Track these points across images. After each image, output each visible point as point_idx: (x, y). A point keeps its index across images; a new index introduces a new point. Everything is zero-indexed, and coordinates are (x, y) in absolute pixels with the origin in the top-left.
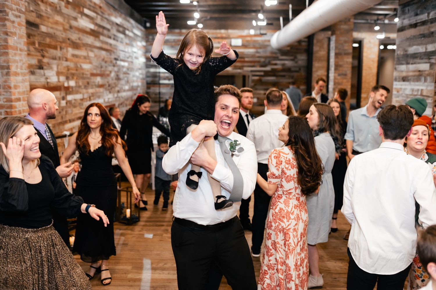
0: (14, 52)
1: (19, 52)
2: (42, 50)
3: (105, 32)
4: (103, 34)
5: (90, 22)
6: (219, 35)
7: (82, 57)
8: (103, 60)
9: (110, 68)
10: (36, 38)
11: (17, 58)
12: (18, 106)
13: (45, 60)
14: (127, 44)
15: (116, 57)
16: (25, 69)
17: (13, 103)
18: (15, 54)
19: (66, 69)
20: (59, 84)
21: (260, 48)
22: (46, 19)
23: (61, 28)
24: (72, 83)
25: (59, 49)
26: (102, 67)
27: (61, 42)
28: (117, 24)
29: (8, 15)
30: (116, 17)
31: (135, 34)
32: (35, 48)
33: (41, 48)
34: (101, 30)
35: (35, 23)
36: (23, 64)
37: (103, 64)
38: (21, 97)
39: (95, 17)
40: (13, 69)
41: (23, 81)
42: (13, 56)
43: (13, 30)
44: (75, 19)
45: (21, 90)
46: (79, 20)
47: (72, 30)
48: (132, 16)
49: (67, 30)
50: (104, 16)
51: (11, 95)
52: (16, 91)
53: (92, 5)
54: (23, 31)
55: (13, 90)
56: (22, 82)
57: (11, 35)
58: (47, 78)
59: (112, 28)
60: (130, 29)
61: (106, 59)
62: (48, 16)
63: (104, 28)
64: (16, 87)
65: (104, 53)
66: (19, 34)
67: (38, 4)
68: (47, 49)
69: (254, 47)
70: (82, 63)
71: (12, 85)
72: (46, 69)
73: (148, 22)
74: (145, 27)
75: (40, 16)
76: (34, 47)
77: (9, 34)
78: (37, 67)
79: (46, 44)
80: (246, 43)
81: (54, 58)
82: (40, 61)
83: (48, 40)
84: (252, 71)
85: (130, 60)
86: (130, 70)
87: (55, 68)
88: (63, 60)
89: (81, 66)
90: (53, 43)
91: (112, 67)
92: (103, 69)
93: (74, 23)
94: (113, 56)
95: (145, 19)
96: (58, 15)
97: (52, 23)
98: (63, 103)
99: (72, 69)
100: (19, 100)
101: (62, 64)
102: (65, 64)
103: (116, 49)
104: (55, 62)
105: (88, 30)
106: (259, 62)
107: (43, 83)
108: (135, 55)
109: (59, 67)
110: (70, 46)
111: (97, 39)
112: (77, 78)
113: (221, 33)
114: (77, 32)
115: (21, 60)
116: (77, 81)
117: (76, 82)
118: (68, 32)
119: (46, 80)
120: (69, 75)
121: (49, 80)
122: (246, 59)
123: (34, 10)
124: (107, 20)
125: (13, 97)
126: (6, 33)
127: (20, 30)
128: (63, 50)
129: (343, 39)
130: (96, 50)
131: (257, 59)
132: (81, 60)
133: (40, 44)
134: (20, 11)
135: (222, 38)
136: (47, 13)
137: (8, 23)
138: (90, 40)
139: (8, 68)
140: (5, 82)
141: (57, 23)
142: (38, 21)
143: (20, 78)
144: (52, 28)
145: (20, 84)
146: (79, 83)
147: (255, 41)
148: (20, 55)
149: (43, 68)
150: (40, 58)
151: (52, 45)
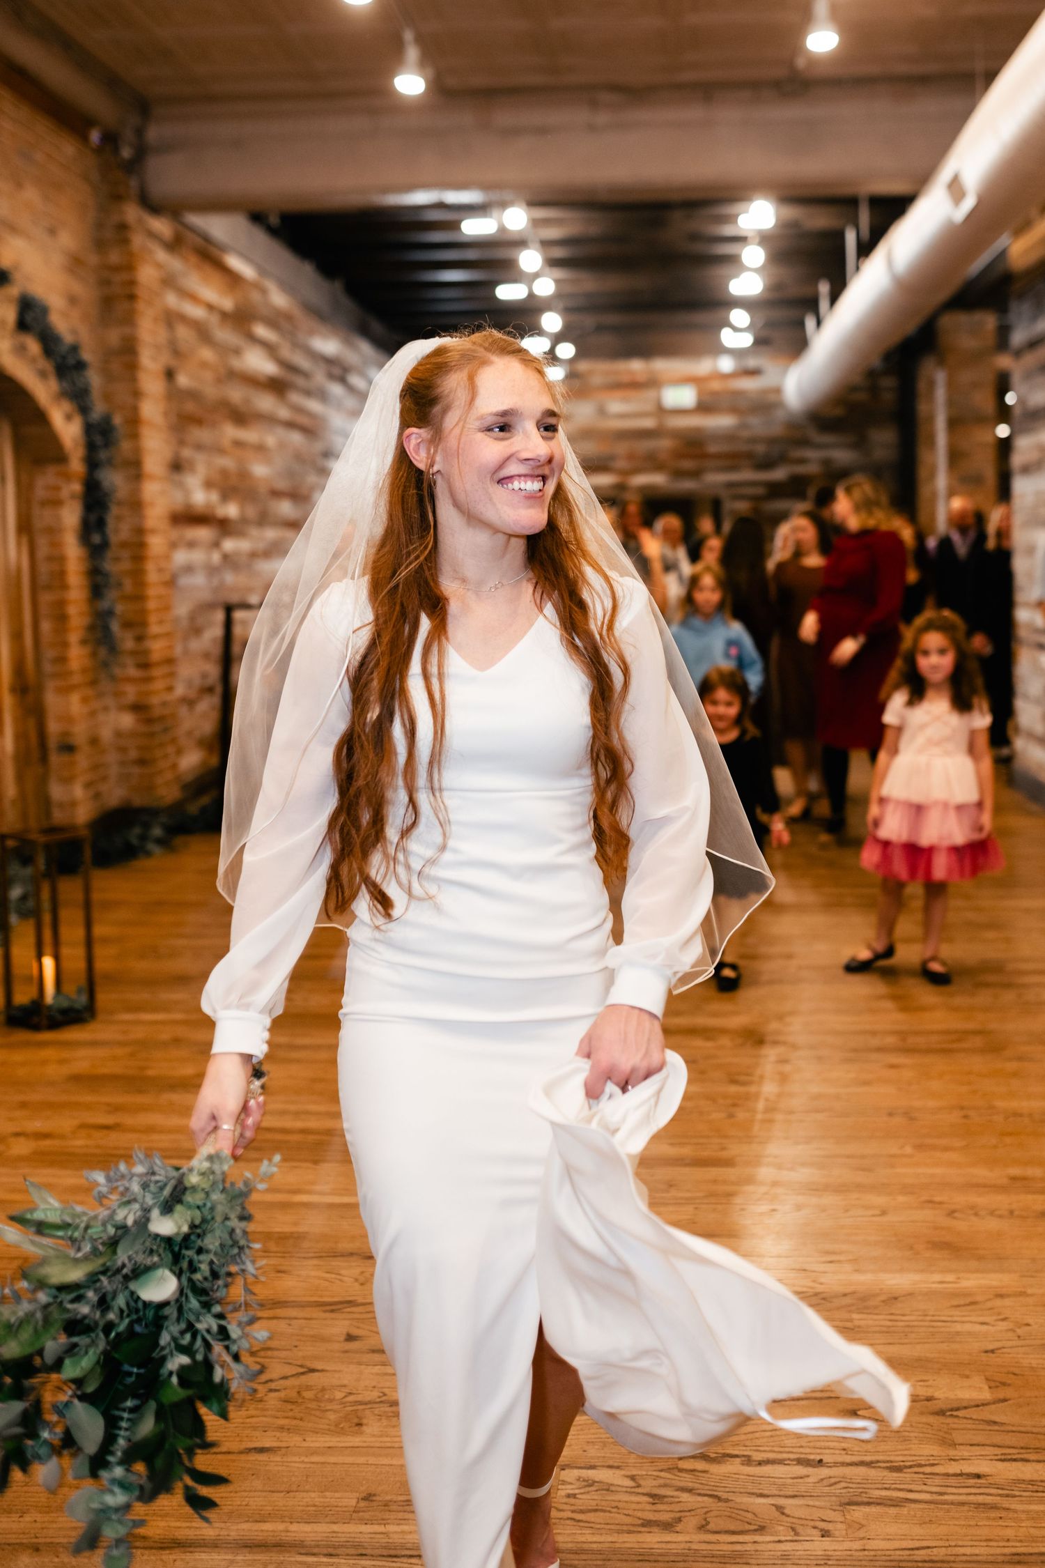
2: (181, 428)
3: (299, 381)
4: (294, 388)
5: (266, 357)
6: (626, 379)
7: (252, 447)
8: (297, 456)
13: (185, 451)
15: (325, 449)
19: (222, 474)
20: (209, 510)
21: (752, 413)
24: (231, 510)
27: (210, 410)
34: (290, 376)
39: (279, 345)
44: (237, 352)
46: (244, 354)
47: (230, 383)
49: (223, 380)
53: (271, 315)
58: (187, 494)
59: (314, 369)
61: (302, 456)
63: (296, 370)
65: (298, 438)
68: (190, 426)
69: (733, 410)
70: (251, 460)
72: (186, 473)
75: (179, 353)
78: (175, 467)
79: (186, 416)
80: (708, 400)
81: (200, 448)
84: (729, 484)
87: (202, 471)
88: (215, 452)
89: (249, 469)
90: (197, 413)
91: (316, 477)
92: (293, 482)
93: (236, 363)
94: (318, 446)
96: (205, 346)
97: (196, 366)
98: (216, 557)
99: (233, 475)
101: (214, 462)
102: (219, 461)
104: (202, 455)
105: (265, 379)
106: (750, 455)
109: (210, 469)
110: (227, 418)
111: (282, 400)
112: (244, 499)
113: (631, 371)
114: (242, 384)
116: (245, 504)
117: (241, 509)
118: (225, 385)
119: (187, 498)
120: (226, 489)
121: (190, 499)
128: (213, 429)
129: (966, 376)
130: (280, 430)
131: (745, 448)
132: (249, 455)
135: (636, 385)
138: (267, 403)
141: (203, 365)
142: (176, 364)
144: (197, 377)
146: (247, 509)
147: (736, 393)
149: (180, 470)
150: (177, 447)
151: (195, 418)
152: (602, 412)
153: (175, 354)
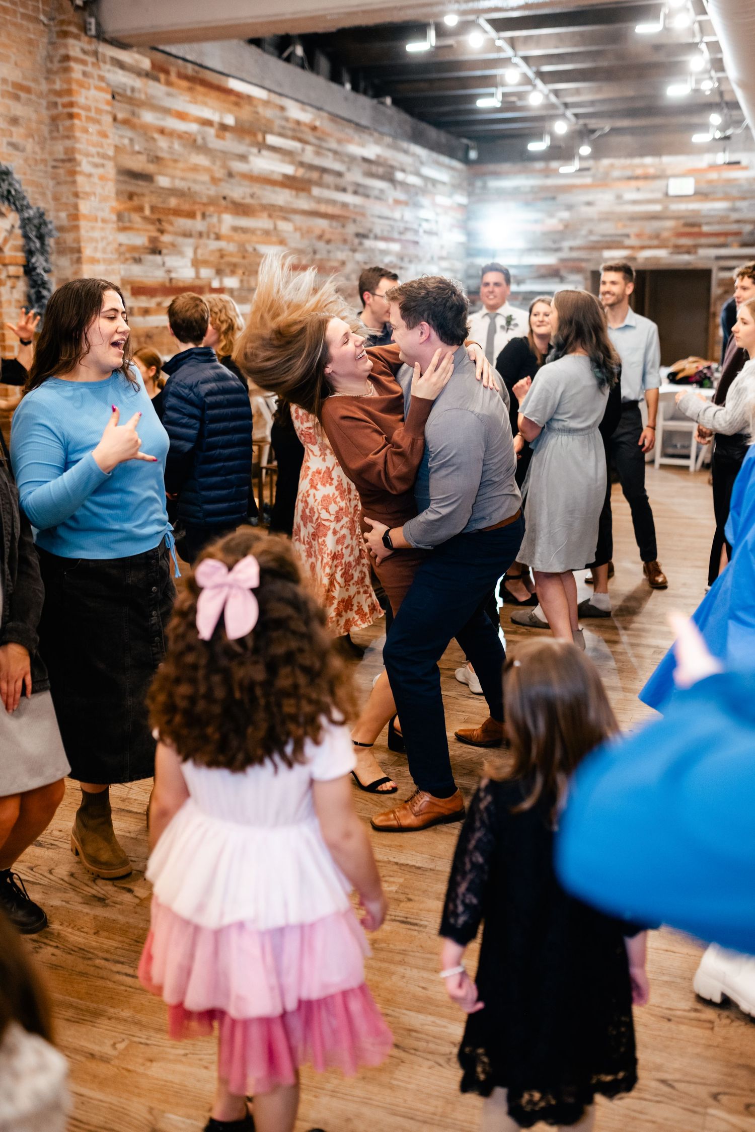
0: (90, 224)
1: (100, 224)
2: (159, 221)
3: (328, 179)
4: (320, 184)
5: (283, 161)
6: (639, 172)
7: (259, 233)
8: (320, 237)
9: (341, 255)
10: (147, 199)
11: (97, 234)
13: (166, 238)
14: (397, 202)
15: (361, 231)
16: (112, 253)
18: (93, 228)
19: (217, 254)
20: (198, 283)
21: (744, 198)
22: (170, 164)
23: (205, 178)
24: (231, 282)
25: (199, 216)
26: (315, 252)
27: (204, 204)
28: (365, 160)
29: (79, 164)
30: (363, 145)
31: (426, 179)
32: (145, 218)
33: (155, 216)
34: (315, 175)
35: (144, 173)
36: (108, 244)
37: (321, 245)
39: (300, 151)
40: (88, 252)
41: (107, 273)
42: (87, 231)
43: (87, 189)
44: (243, 158)
46: (252, 159)
47: (233, 181)
48: (417, 138)
49: (220, 180)
50: (324, 145)
53: (291, 125)
54: (110, 188)
57: (85, 197)
58: (169, 271)
59: (349, 169)
60: (408, 168)
61: (327, 236)
62: (174, 157)
63: (324, 170)
65: (323, 223)
66: (99, 194)
67: (153, 139)
68: (172, 218)
69: (726, 197)
70: (258, 242)
72: (166, 255)
73: (473, 148)
74: (466, 160)
75: (157, 159)
76: (142, 215)
77: (81, 195)
78: (148, 251)
79: (169, 209)
80: (704, 187)
81: (187, 235)
82: (153, 240)
83: (173, 202)
84: (718, 258)
85: (409, 236)
86: (406, 259)
87: (189, 253)
88: (208, 237)
89: (255, 250)
90: (186, 207)
91: (350, 254)
92: (318, 257)
93: (238, 166)
94: (351, 229)
95: (465, 141)
96: (198, 154)
97: (183, 170)
99: (231, 255)
101: (206, 246)
102: (214, 245)
103: (363, 215)
104: (190, 241)
105: (280, 178)
106: (737, 234)
107: (160, 280)
108: (425, 226)
109: (200, 251)
110: (226, 210)
111: (303, 195)
112: (244, 273)
113: (644, 166)
114: (246, 183)
115: (103, 238)
116: (245, 278)
117: (242, 281)
118: (223, 184)
119: (169, 274)
120: (223, 267)
121: (173, 275)
122: (705, 229)
123: (142, 150)
124: (335, 153)
126: (76, 195)
127: (103, 188)
128: (208, 219)
130: (298, 219)
131: (734, 227)
132: (254, 238)
133: (153, 209)
134: (104, 156)
135: (646, 177)
136: (172, 153)
137: (80, 179)
138: (282, 197)
139: (79, 251)
140: (76, 273)
141: (195, 169)
142: (151, 168)
144: (183, 179)
146: (248, 281)
147: (729, 181)
148: (102, 229)
149: (160, 253)
150: (155, 234)
151: (182, 211)
152: (619, 197)
153: (155, 160)
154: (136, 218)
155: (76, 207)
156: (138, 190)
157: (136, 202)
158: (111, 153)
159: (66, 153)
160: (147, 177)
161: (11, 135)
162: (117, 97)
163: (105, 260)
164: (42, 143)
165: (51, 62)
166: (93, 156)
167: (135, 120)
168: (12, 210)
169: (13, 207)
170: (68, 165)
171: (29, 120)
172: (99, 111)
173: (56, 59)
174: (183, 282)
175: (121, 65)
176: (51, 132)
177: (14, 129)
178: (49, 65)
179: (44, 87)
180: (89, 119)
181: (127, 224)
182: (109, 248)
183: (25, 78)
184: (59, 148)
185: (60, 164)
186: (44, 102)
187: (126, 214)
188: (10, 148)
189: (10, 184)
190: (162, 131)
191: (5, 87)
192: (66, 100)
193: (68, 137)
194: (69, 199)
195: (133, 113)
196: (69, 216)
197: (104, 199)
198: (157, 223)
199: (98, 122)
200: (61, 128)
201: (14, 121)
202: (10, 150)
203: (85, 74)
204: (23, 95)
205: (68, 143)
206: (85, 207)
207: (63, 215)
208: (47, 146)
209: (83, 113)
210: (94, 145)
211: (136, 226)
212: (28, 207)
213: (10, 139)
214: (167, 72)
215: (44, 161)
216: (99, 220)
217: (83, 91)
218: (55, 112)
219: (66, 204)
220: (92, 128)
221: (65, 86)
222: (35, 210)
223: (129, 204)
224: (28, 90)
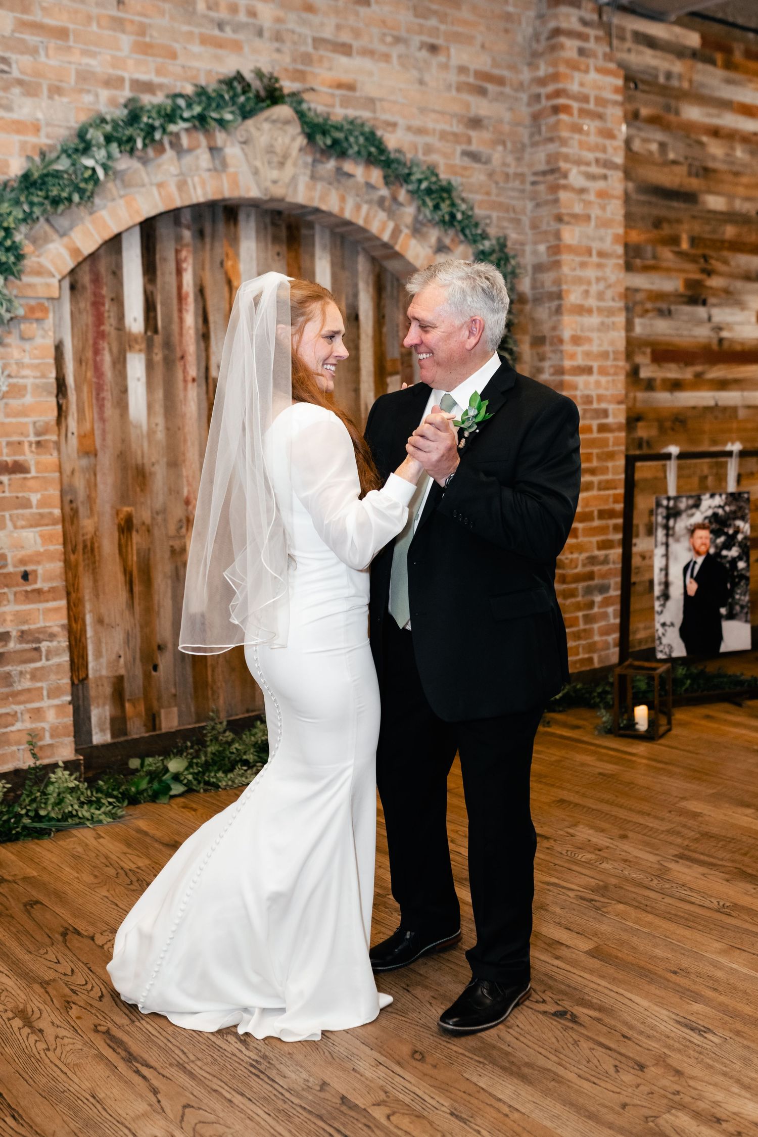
0: (578, 259)
1: (595, 259)
10: (686, 227)
11: (591, 273)
12: (581, 386)
16: (613, 300)
17: (567, 378)
18: (583, 265)
22: (730, 178)
29: (565, 176)
32: (680, 254)
33: (699, 252)
35: (682, 190)
36: (609, 286)
38: (595, 365)
40: (573, 297)
41: (603, 328)
42: (574, 270)
43: (579, 210)
45: (595, 348)
51: (562, 359)
52: (579, 349)
54: (615, 209)
55: (568, 347)
56: (599, 330)
57: (573, 221)
58: (719, 329)
62: (735, 168)
64: (576, 340)
66: (597, 218)
67: (701, 144)
68: (726, 254)
71: (567, 334)
72: (714, 305)
75: (706, 172)
76: (676, 249)
77: (566, 218)
79: (723, 242)
82: (693, 285)
83: (730, 231)
97: (747, 186)
100: (588, 370)
107: (703, 340)
115: (598, 280)
119: (718, 333)
121: (725, 334)
123: (681, 159)
125: (567, 364)
126: (559, 219)
127: (603, 208)
133: (694, 241)
134: (608, 164)
136: (732, 163)
137: (563, 195)
139: (559, 296)
140: (554, 328)
142: (694, 183)
143: (594, 320)
144: (748, 199)
145: (594, 335)
148: (599, 266)
149: (704, 303)
150: (697, 276)
151: (744, 244)
153: (701, 172)
154: (667, 254)
155: (558, 235)
156: (672, 215)
157: (666, 230)
158: (619, 159)
159: (548, 162)
160: (689, 197)
161: (469, 141)
162: (641, 86)
163: (600, 310)
164: (519, 151)
165: (538, 41)
166: (588, 164)
167: (672, 117)
168: (461, 242)
169: (462, 237)
170: (550, 178)
171: (500, 121)
172: (600, 101)
173: (543, 37)
174: (742, 344)
175: (651, 42)
176: (532, 135)
177: (473, 134)
178: (535, 46)
179: (526, 75)
180: (583, 112)
181: (651, 262)
182: (609, 294)
183: (495, 64)
184: (539, 157)
185: (540, 178)
186: (524, 97)
187: (649, 249)
188: (466, 159)
189: (453, 205)
190: (715, 133)
191: (463, 78)
192: (550, 88)
193: (551, 140)
194: (549, 225)
195: (668, 108)
196: (548, 248)
197: (605, 224)
198: (702, 261)
199: (600, 117)
200: (543, 128)
201: (476, 123)
202: (467, 162)
203: (582, 52)
204: (491, 87)
205: (552, 147)
206: (571, 235)
207: (542, 248)
208: (527, 156)
209: (575, 105)
210: (590, 149)
211: (665, 264)
212: (484, 236)
213: (465, 147)
214: (727, 51)
215: (521, 176)
216: (594, 253)
217: (577, 76)
218: (537, 107)
219: (546, 232)
220: (589, 125)
221: (551, 70)
222: (494, 242)
223: (655, 234)
224: (500, 81)
